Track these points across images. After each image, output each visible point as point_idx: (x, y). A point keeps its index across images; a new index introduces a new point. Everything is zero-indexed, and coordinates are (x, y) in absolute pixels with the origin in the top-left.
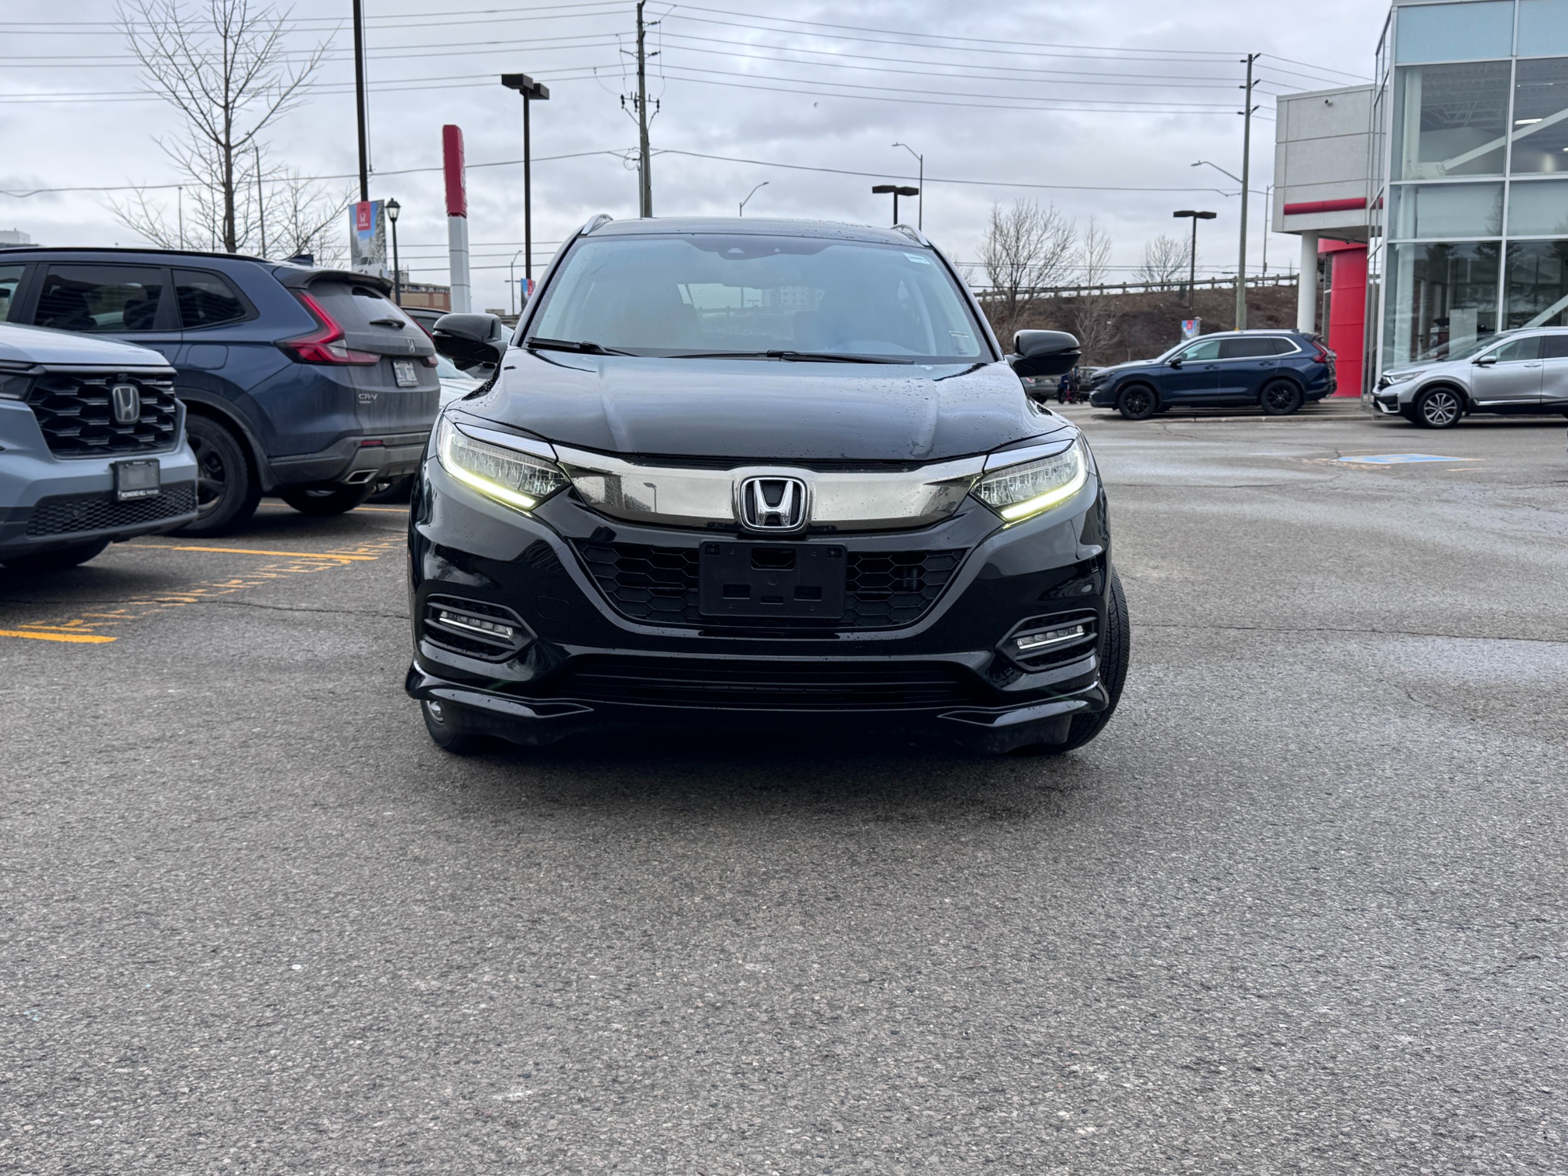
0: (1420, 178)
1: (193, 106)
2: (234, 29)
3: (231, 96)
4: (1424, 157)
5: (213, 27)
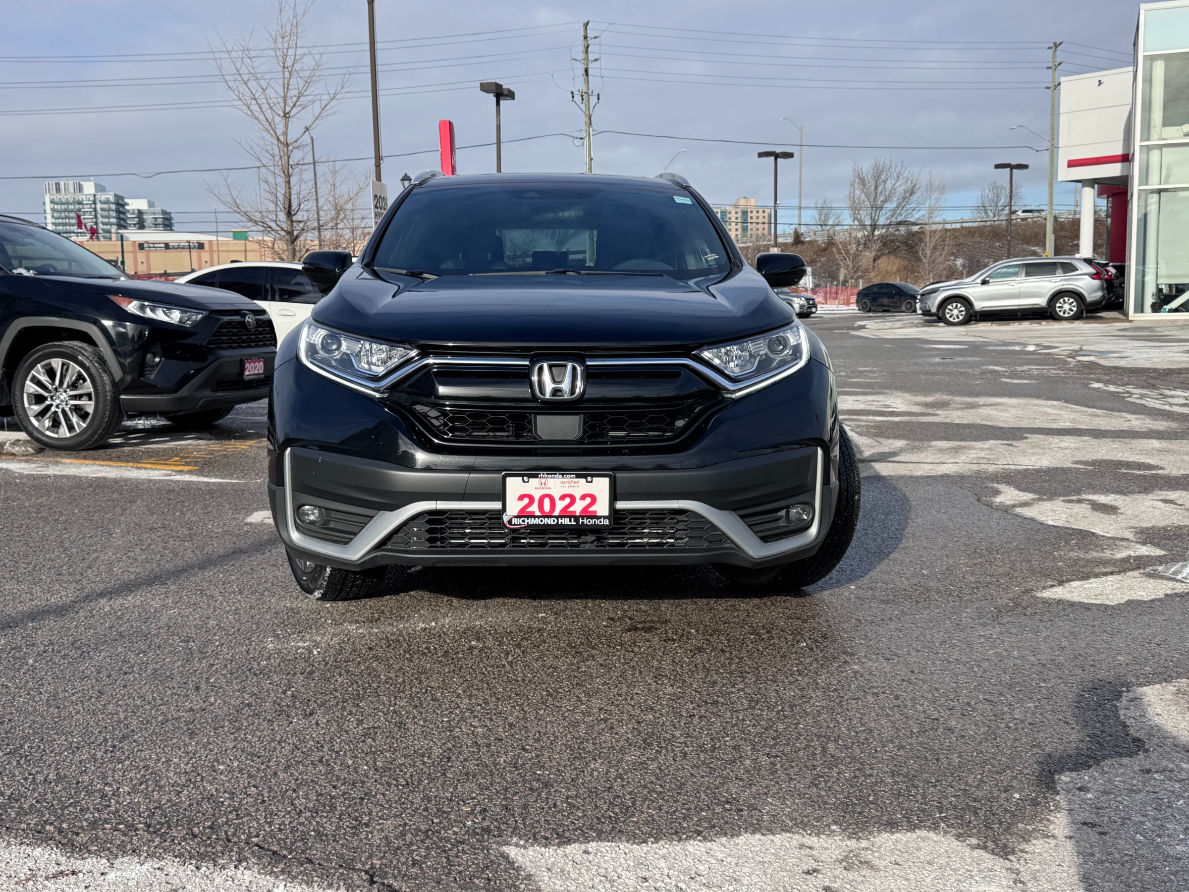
0: (1163, 139)
1: (261, 117)
2: (289, 63)
3: (288, 109)
4: (1166, 124)
5: (275, 61)
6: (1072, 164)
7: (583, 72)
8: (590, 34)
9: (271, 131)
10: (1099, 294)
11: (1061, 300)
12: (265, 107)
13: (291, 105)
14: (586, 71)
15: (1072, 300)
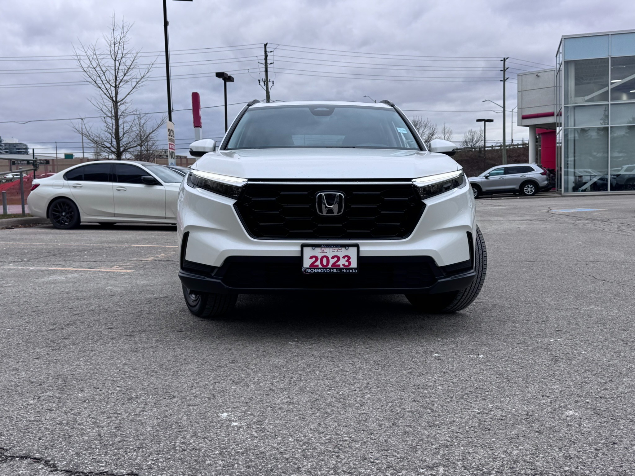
0: (576, 103)
1: (103, 87)
3: (118, 83)
4: (577, 95)
5: (110, 57)
6: (524, 117)
9: (108, 95)
11: (527, 186)
12: (105, 82)
13: (120, 81)
14: (266, 69)
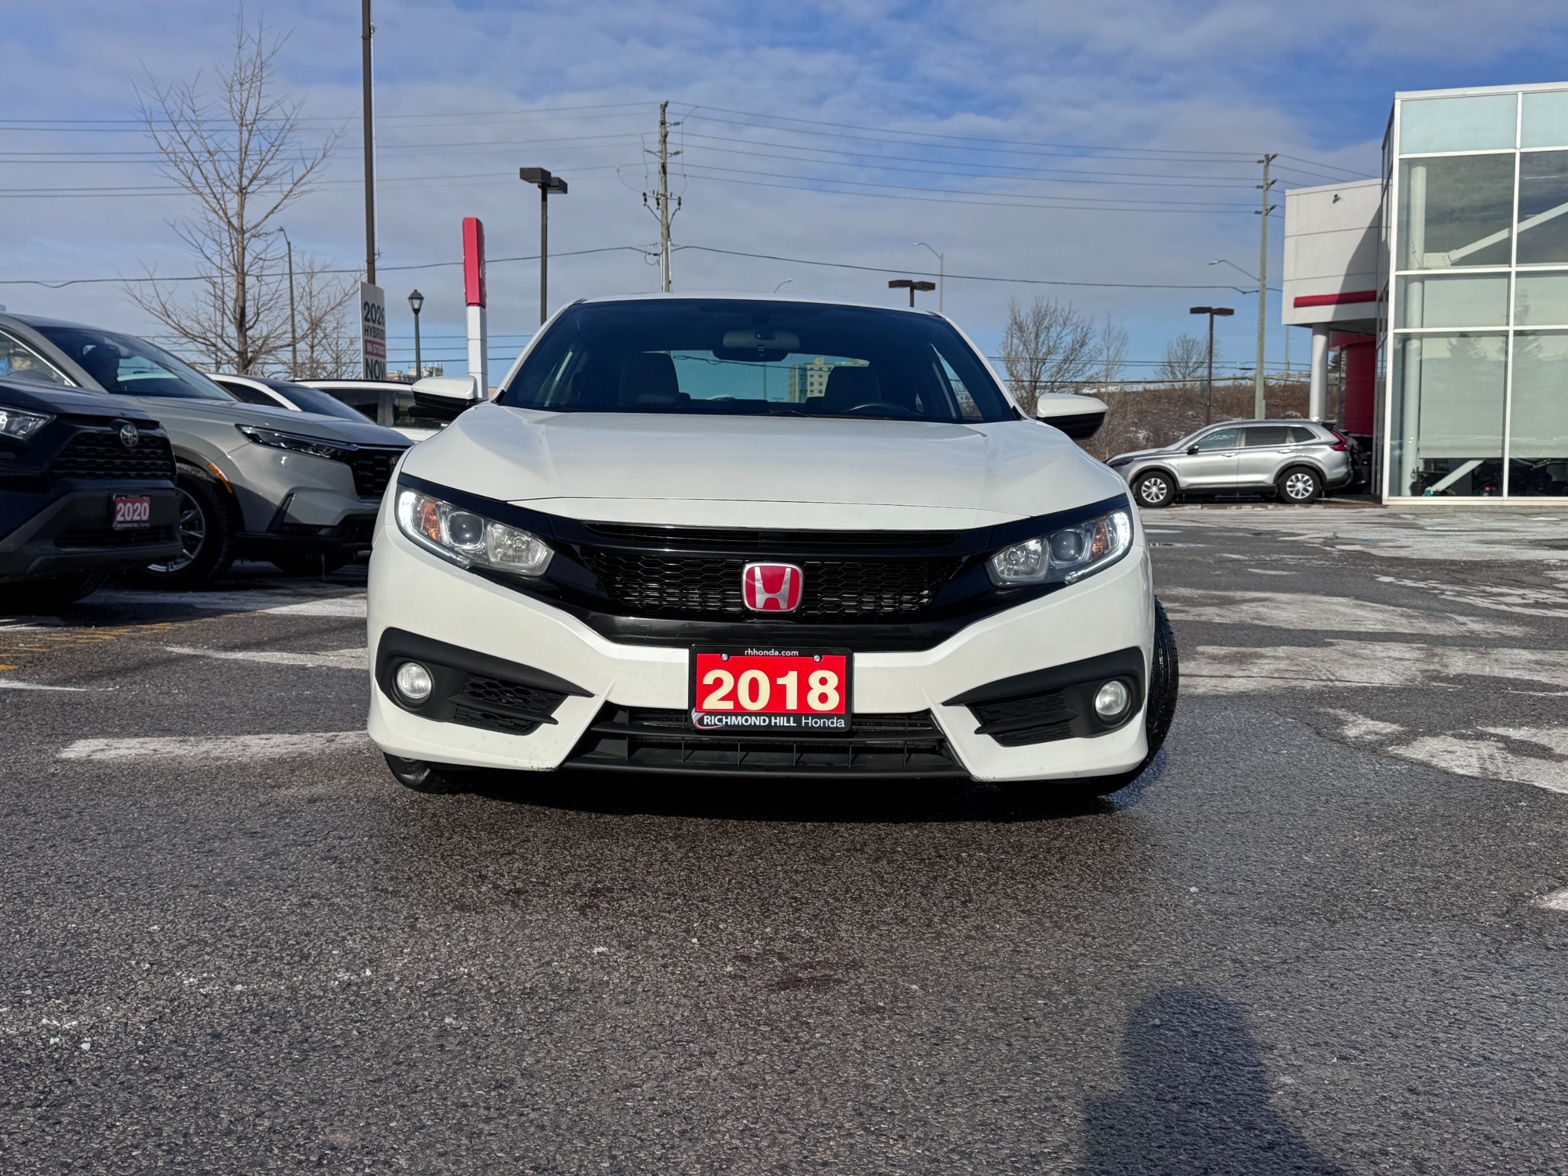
0: (1425, 269)
1: (206, 192)
2: (249, 118)
3: (245, 182)
4: (1429, 248)
5: (230, 116)
6: (1300, 303)
7: (659, 168)
8: (670, 119)
9: (221, 213)
10: (1343, 470)
11: (1293, 477)
12: (212, 177)
13: (250, 176)
14: (664, 167)
15: (1307, 477)
